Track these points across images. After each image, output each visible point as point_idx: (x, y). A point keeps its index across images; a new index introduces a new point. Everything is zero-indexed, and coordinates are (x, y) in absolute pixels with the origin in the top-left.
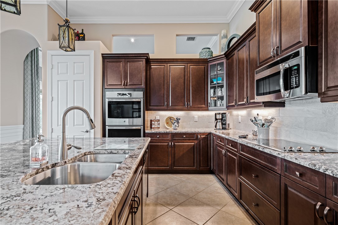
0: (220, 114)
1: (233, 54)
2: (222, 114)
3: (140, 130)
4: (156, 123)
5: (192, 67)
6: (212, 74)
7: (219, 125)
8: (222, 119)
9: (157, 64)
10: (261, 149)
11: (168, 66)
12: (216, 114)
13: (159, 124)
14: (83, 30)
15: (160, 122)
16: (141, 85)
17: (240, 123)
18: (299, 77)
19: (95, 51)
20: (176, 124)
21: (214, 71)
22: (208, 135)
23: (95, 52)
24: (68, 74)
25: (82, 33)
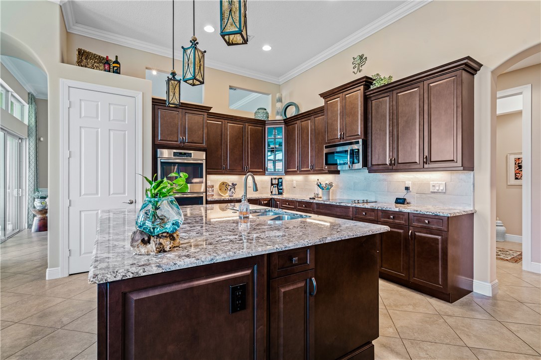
0: (276, 178)
1: (295, 122)
2: (278, 179)
3: (202, 197)
4: (210, 189)
5: (249, 127)
6: (269, 137)
7: (275, 190)
8: (278, 184)
9: (214, 119)
10: (338, 204)
11: (226, 123)
12: (272, 179)
13: (213, 191)
14: (117, 57)
15: (214, 189)
16: (202, 143)
17: (294, 187)
18: (359, 156)
19: (143, 93)
20: (232, 190)
21: (272, 134)
22: (269, 201)
23: (143, 95)
24: (98, 119)
25: (116, 62)
